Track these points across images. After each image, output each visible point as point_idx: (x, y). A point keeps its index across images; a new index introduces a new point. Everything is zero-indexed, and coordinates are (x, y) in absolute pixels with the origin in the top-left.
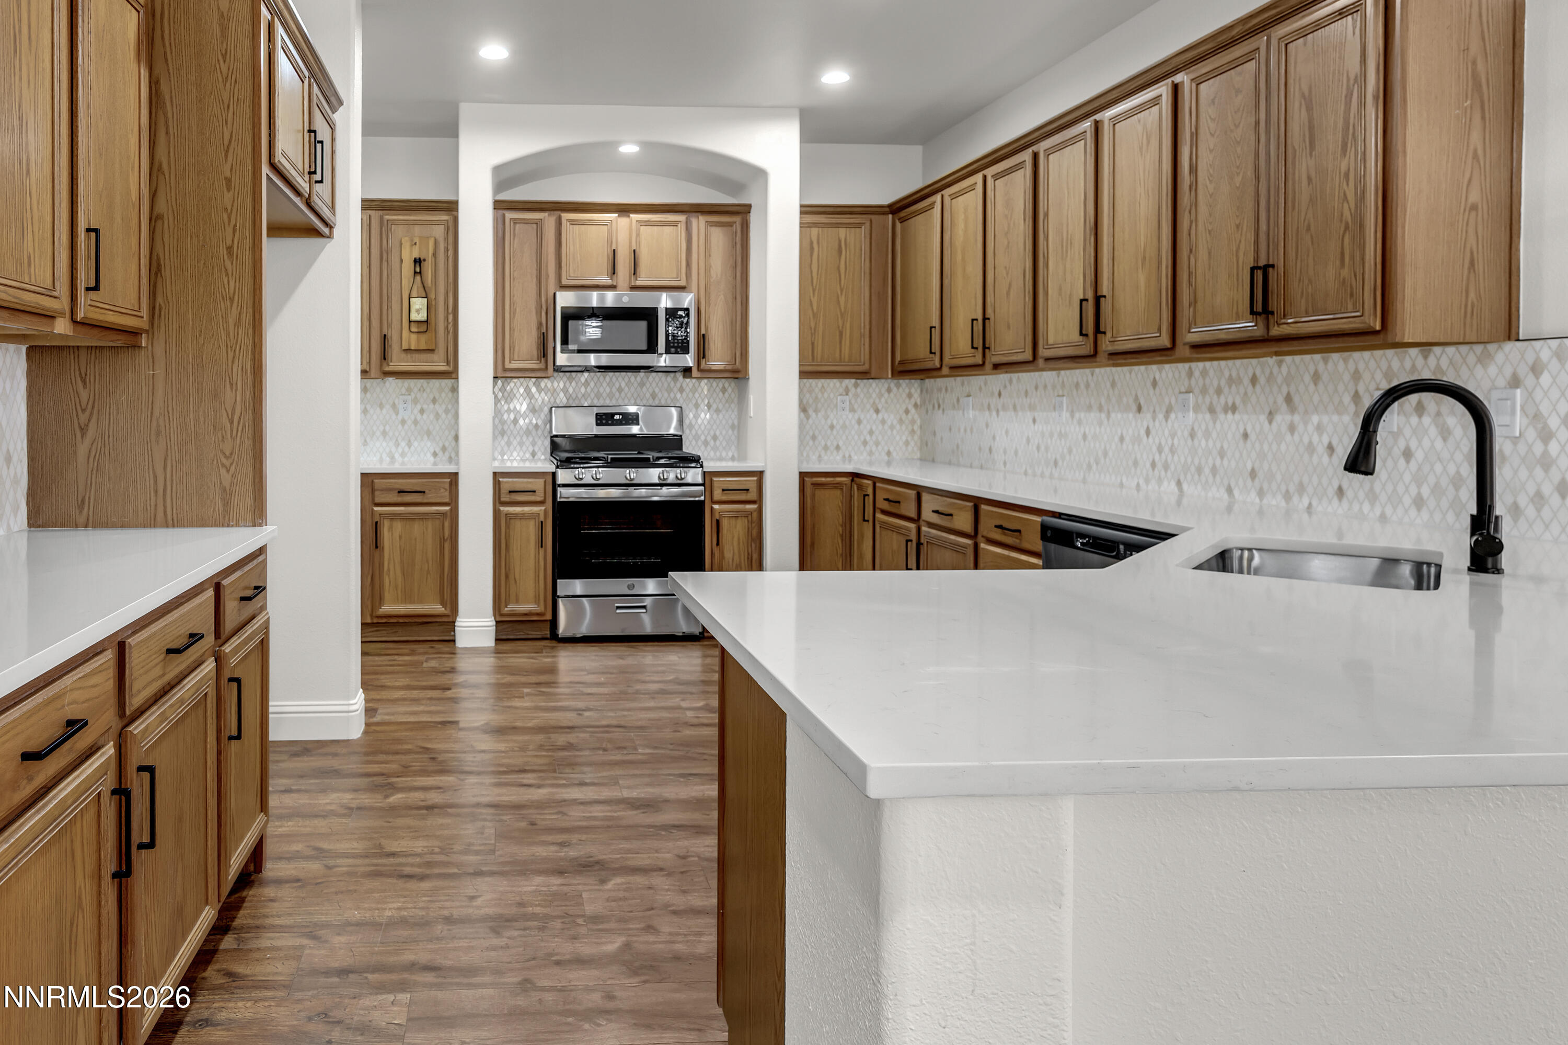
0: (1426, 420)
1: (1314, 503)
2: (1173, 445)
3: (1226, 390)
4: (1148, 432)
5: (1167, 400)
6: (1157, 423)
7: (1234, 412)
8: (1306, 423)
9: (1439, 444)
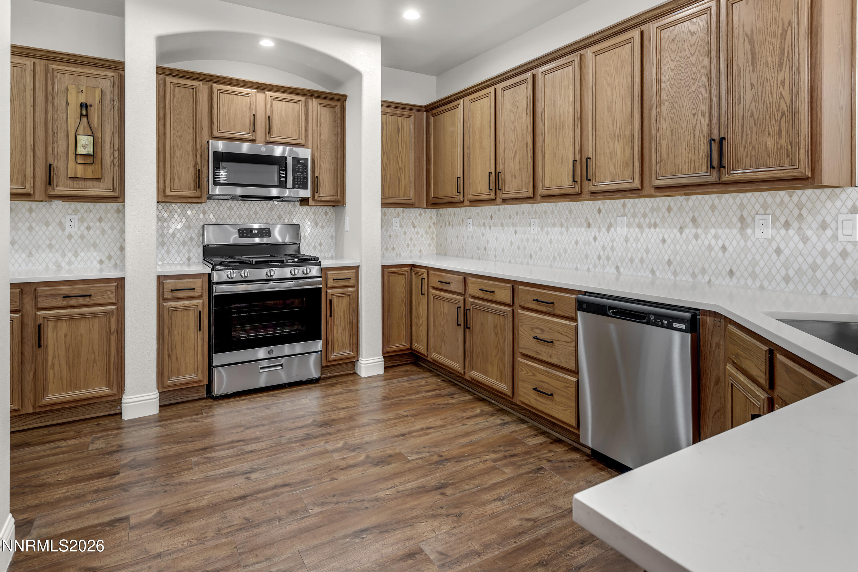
0: (791, 232)
1: (713, 279)
2: (613, 246)
3: (650, 215)
4: (595, 239)
5: (608, 221)
6: (601, 233)
7: (655, 228)
8: (706, 234)
9: (801, 245)
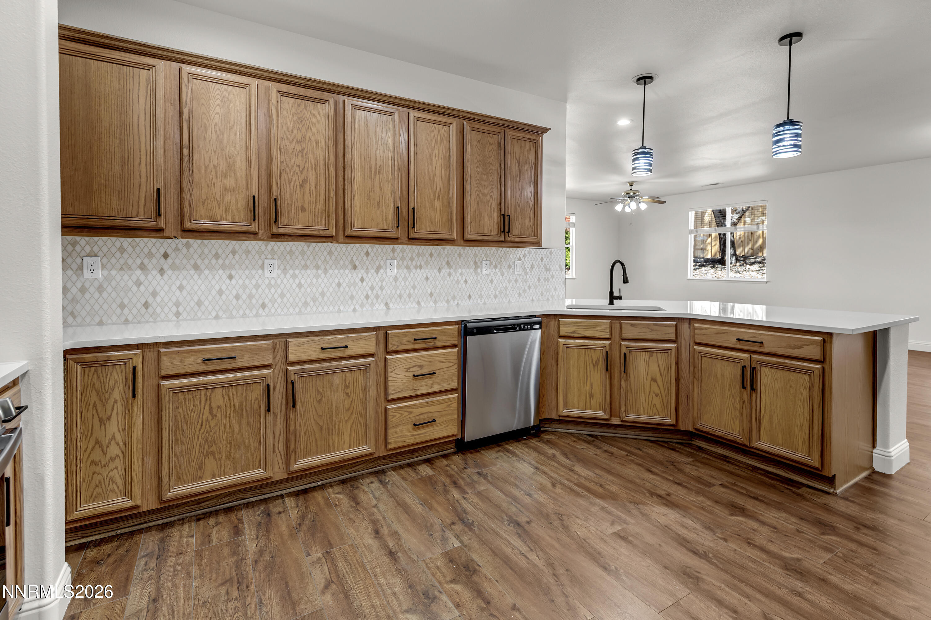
0: (497, 270)
1: (460, 302)
2: (382, 285)
3: (416, 259)
4: (362, 280)
5: (377, 263)
6: (370, 275)
7: (421, 269)
8: (456, 273)
9: (501, 278)
